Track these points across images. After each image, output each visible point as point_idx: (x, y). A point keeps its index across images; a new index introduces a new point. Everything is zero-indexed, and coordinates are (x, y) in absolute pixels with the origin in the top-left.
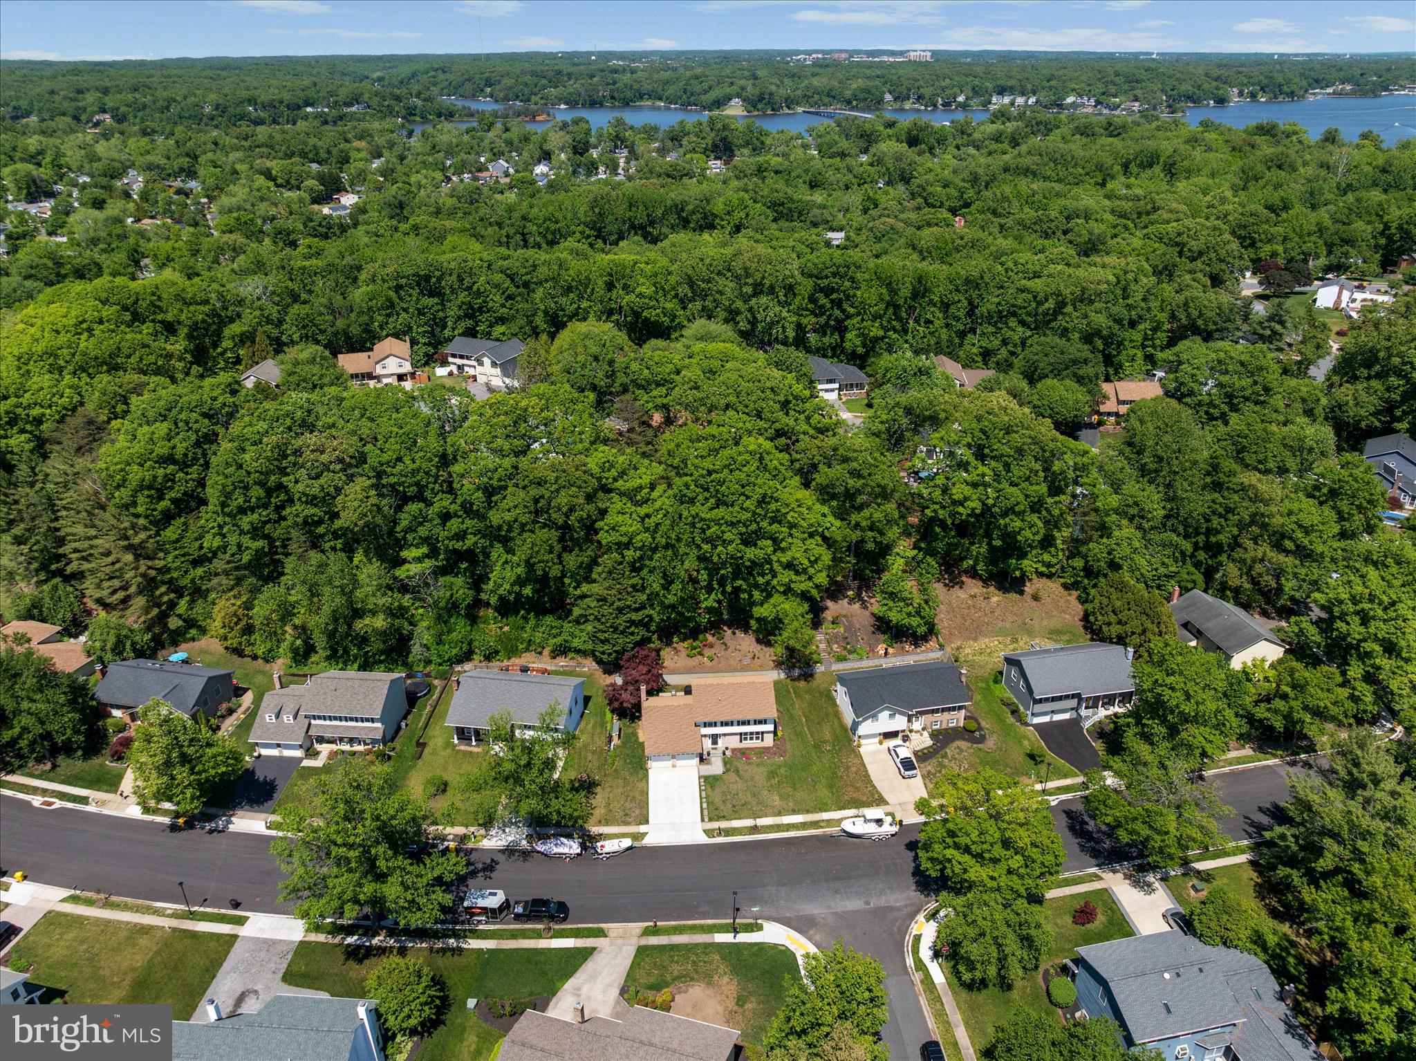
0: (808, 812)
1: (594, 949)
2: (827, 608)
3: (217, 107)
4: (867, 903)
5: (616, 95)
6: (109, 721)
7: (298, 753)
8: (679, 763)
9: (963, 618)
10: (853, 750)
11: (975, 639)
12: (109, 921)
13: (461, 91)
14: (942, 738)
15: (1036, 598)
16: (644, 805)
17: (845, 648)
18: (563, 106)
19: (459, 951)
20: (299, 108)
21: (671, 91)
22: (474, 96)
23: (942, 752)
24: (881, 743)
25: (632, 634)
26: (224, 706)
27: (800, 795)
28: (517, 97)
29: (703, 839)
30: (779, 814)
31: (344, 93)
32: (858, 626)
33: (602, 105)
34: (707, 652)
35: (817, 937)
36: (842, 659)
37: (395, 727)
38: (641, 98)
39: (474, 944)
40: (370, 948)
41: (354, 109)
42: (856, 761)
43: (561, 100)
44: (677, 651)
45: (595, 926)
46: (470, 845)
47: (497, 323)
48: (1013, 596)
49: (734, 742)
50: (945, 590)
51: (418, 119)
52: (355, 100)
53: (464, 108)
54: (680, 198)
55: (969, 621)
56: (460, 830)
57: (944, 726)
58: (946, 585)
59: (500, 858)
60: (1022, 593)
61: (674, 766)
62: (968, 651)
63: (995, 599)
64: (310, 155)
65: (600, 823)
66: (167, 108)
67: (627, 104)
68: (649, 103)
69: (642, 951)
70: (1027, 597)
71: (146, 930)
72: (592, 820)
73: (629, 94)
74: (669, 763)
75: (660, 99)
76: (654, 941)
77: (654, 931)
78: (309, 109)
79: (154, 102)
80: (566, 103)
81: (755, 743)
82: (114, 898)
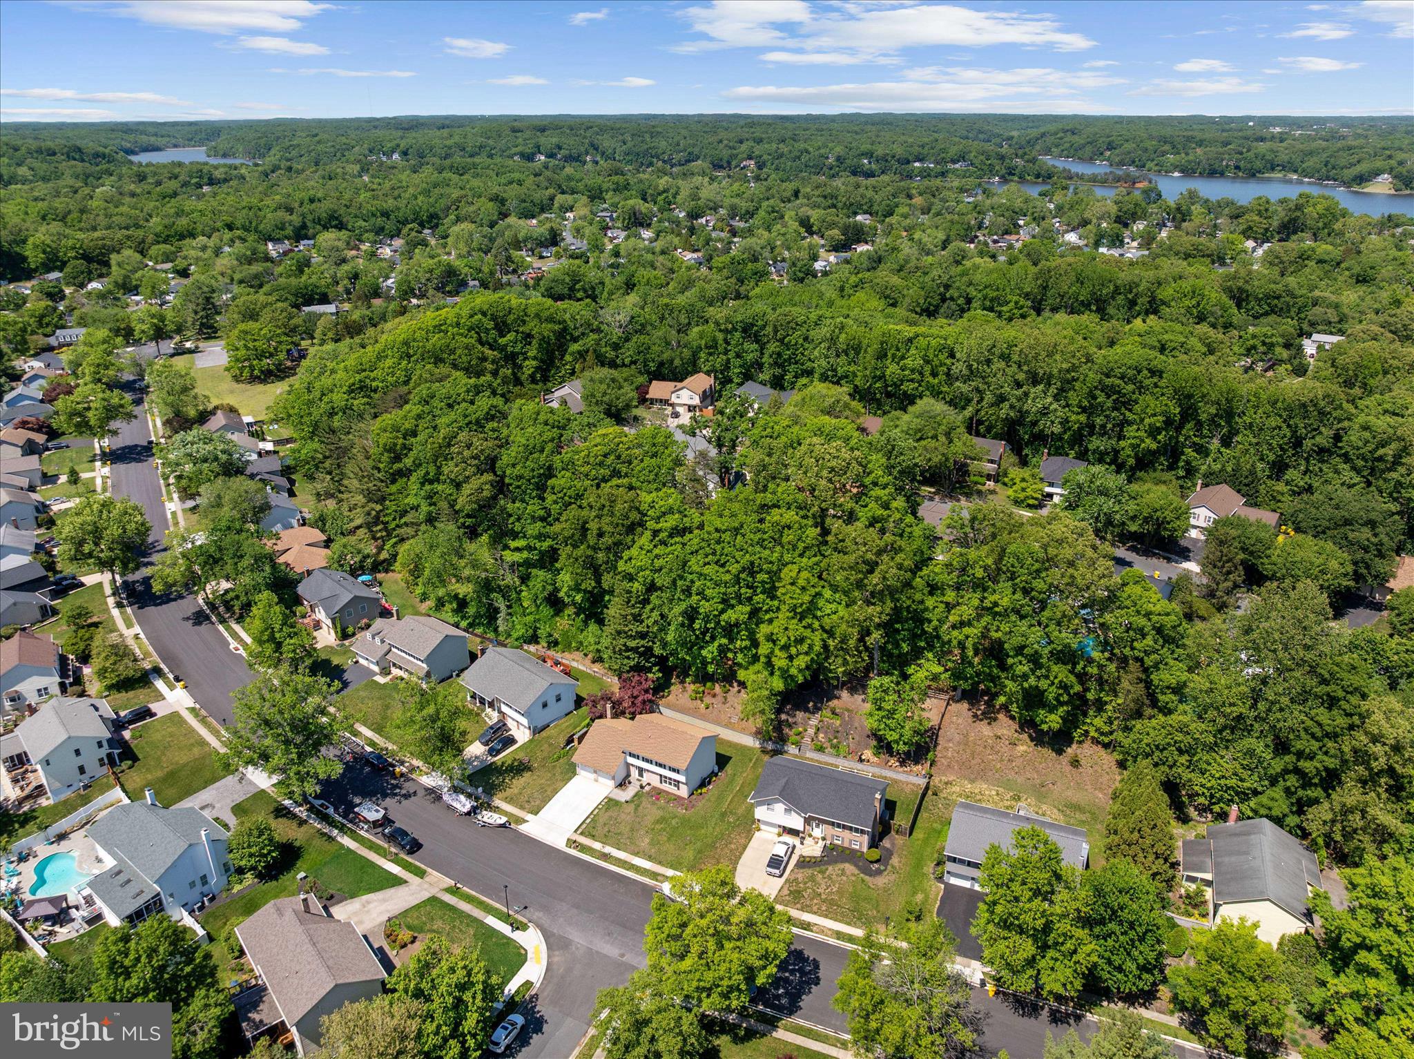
0: (660, 863)
1: (406, 882)
2: (839, 698)
3: (838, 159)
4: (623, 955)
5: (1242, 164)
6: (300, 608)
7: (376, 669)
8: (600, 779)
9: (973, 754)
10: (749, 831)
11: (972, 781)
12: (194, 730)
13: (1080, 153)
14: (833, 854)
15: (1075, 763)
16: (546, 800)
17: (830, 740)
18: (1176, 174)
19: (331, 839)
20: (908, 162)
21: (1310, 163)
22: (1091, 159)
23: (823, 868)
24: (779, 835)
25: (628, 658)
26: (365, 620)
27: (670, 847)
28: (1134, 162)
29: (561, 844)
30: (636, 854)
31: (953, 151)
32: (856, 724)
33: (1222, 174)
34: (708, 700)
35: (556, 959)
36: (821, 749)
37: (448, 674)
38: (1273, 169)
39: (347, 841)
40: (290, 812)
41: (957, 166)
42: (743, 841)
43: (1176, 167)
44: (684, 689)
45: (423, 866)
46: (414, 776)
47: (802, 375)
48: (1048, 753)
49: (655, 782)
50: (970, 720)
51: (1016, 178)
52: (962, 157)
53: (1064, 170)
54: (1129, 278)
55: (978, 760)
56: (416, 763)
57: (846, 845)
58: (975, 716)
59: (421, 793)
60: (1060, 752)
61: (596, 781)
62: (957, 789)
63: (1022, 748)
64: (865, 207)
65: (505, 800)
66: (799, 158)
67: (1254, 175)
68: (1280, 175)
69: (433, 900)
70: (1065, 759)
71: (203, 743)
72: (500, 795)
73: (1258, 164)
74: (593, 776)
75: (1295, 171)
76: (448, 898)
77: (453, 891)
78: (917, 164)
79: (790, 152)
80: (1182, 171)
81: (671, 789)
82: (210, 719)
